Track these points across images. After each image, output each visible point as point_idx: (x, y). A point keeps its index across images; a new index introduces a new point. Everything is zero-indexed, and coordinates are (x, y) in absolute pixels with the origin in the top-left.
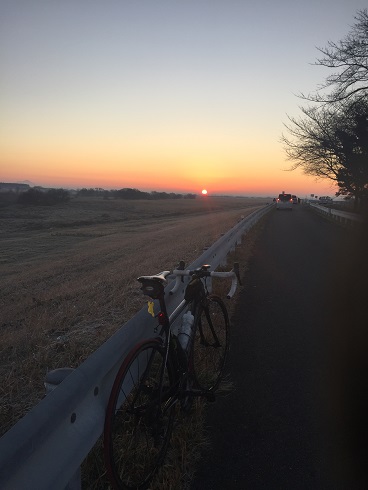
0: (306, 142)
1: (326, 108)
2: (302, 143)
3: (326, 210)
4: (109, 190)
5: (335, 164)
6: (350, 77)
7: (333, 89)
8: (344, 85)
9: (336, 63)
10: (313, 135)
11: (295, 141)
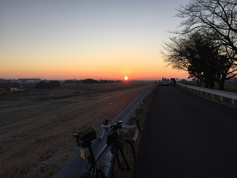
0: (172, 53)
1: (181, 37)
2: (170, 54)
3: (184, 85)
4: (79, 80)
5: (187, 63)
6: (192, 22)
7: (184, 28)
8: (189, 26)
9: (184, 15)
10: (175, 50)
11: (167, 53)
